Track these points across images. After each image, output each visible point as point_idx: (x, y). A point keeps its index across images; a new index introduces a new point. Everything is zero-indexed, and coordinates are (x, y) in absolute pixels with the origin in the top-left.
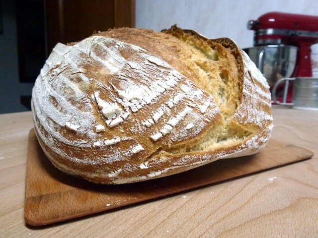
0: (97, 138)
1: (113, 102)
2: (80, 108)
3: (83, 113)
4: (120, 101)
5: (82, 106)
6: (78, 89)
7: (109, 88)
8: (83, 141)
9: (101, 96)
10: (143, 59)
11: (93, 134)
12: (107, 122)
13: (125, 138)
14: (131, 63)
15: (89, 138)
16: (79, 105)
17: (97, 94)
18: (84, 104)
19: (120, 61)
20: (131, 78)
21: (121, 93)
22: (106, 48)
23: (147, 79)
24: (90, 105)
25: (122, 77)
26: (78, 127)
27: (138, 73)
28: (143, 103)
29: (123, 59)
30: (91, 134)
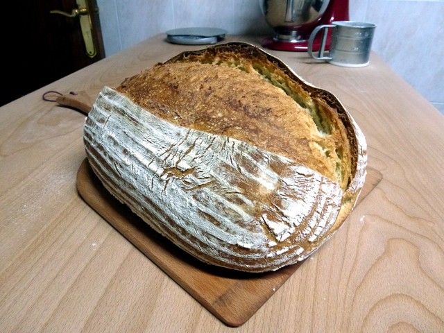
0: (270, 251)
1: (280, 221)
2: (251, 230)
3: (255, 234)
4: (285, 219)
5: (252, 228)
6: (244, 213)
7: (274, 210)
8: (258, 255)
9: (269, 218)
10: (294, 172)
11: (266, 249)
12: (277, 238)
13: (292, 247)
14: (284, 179)
15: (262, 252)
16: (249, 228)
17: (265, 216)
18: (254, 226)
19: (272, 176)
20: (290, 196)
21: (285, 212)
22: (255, 162)
23: (301, 193)
24: (261, 227)
25: (282, 197)
26: (252, 245)
27: (293, 189)
28: (303, 216)
29: (276, 175)
30: (264, 249)
